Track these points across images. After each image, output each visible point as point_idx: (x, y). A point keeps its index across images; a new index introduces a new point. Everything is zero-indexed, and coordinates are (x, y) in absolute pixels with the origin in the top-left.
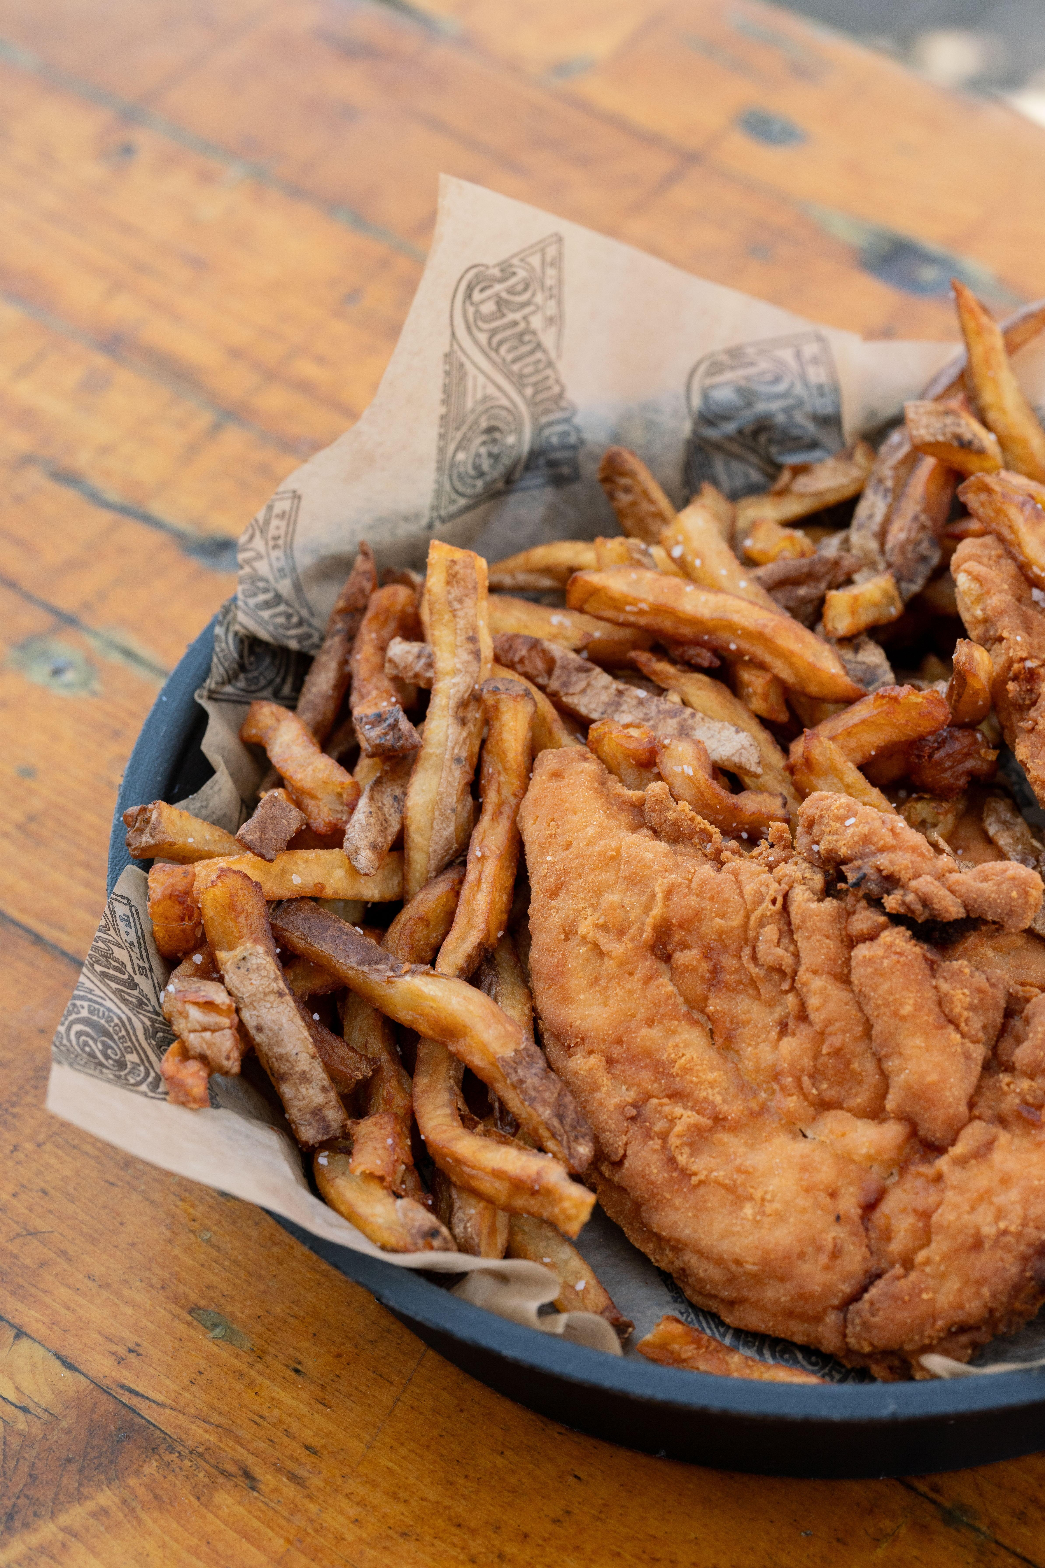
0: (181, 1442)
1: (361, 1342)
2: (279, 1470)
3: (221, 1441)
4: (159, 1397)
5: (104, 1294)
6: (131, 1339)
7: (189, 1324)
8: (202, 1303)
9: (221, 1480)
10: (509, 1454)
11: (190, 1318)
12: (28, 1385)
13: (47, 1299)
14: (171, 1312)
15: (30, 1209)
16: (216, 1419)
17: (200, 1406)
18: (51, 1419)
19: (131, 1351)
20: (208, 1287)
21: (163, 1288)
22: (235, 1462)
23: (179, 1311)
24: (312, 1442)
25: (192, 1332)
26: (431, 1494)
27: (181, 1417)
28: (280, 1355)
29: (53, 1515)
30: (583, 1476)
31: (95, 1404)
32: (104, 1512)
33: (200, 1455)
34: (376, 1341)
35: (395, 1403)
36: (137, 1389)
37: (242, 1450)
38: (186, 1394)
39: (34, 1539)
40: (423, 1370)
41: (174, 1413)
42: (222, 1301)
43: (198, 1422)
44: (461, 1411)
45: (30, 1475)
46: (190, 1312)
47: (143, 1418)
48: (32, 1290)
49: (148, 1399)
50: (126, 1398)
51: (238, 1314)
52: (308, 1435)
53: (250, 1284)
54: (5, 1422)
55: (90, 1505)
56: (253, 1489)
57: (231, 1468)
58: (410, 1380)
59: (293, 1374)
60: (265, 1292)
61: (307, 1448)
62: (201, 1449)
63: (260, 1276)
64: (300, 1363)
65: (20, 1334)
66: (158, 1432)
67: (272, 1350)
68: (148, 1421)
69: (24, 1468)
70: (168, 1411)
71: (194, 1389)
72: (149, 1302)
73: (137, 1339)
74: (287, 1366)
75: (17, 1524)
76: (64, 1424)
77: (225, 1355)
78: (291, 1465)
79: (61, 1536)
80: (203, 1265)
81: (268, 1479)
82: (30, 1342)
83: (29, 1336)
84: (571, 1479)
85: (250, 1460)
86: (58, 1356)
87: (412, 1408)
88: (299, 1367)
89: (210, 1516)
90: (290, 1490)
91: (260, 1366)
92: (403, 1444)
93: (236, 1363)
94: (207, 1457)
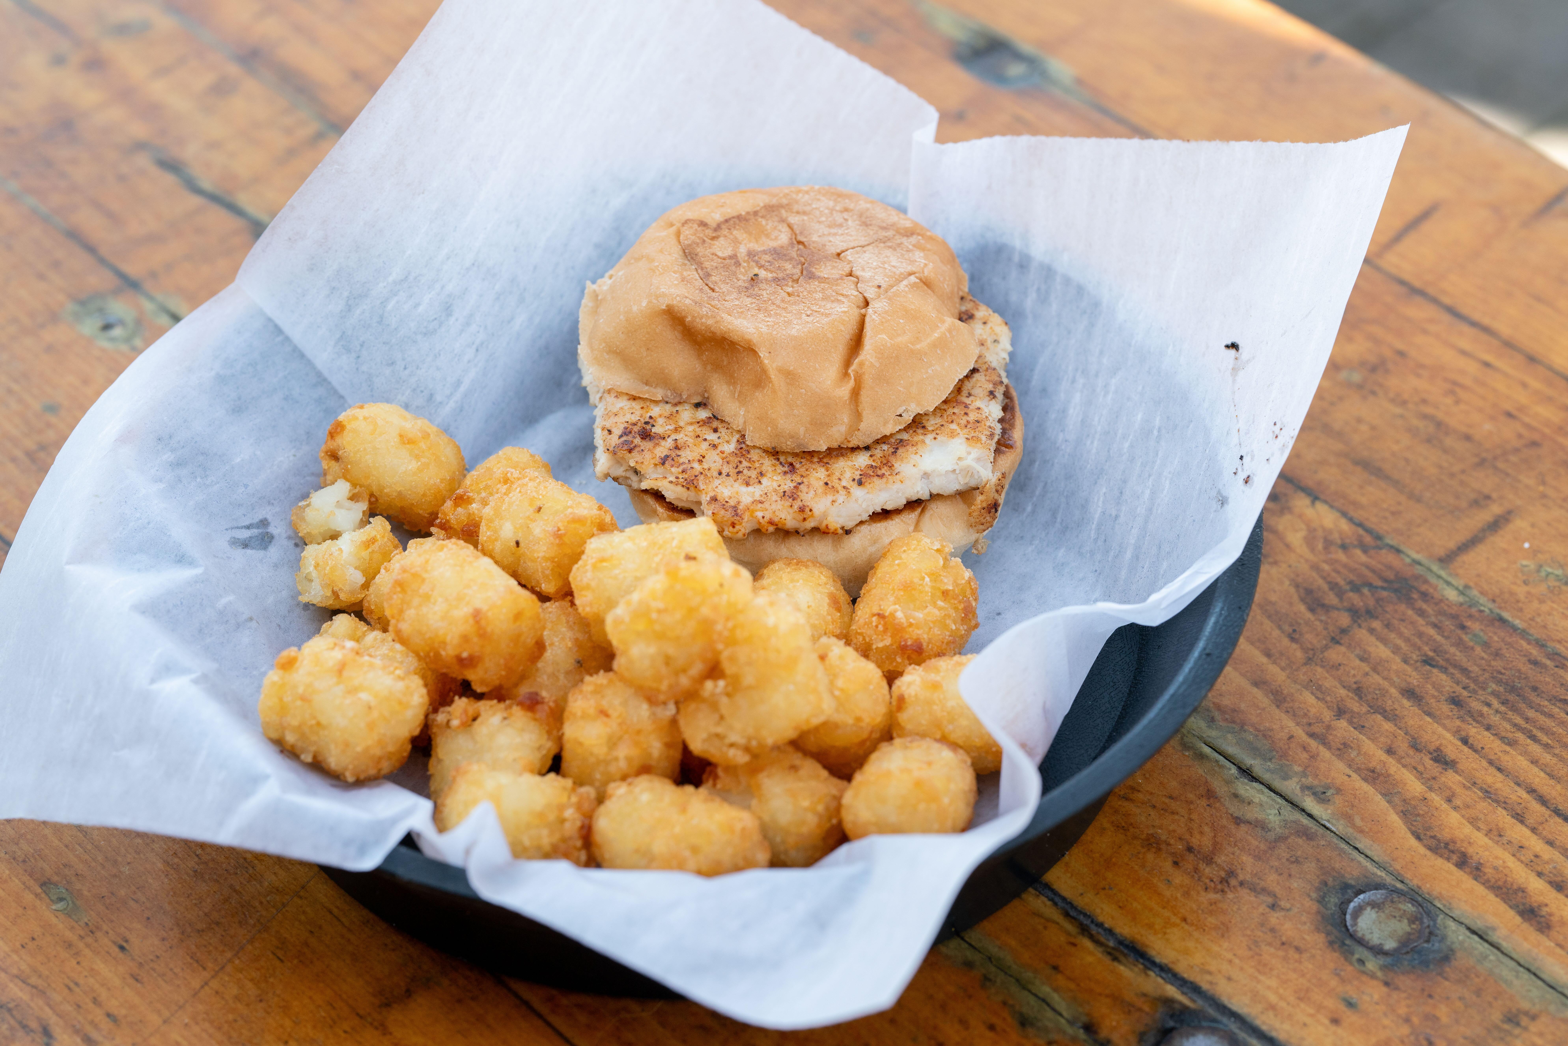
1: (189, 930)
2: (77, 1032)
3: (32, 999)
7: (37, 895)
8: (55, 878)
9: (20, 1033)
11: (39, 890)
14: (24, 883)
16: (34, 980)
17: (24, 967)
20: (65, 865)
21: (24, 861)
22: (39, 1019)
23: (32, 883)
24: (115, 1012)
25: (38, 903)
27: (3, 975)
28: (111, 932)
33: (9, 1010)
34: (203, 931)
35: (202, 987)
37: (47, 1009)
38: (15, 957)
40: (237, 962)
42: (73, 879)
43: (17, 980)
44: (261, 1001)
46: (43, 885)
51: (85, 893)
52: (113, 1005)
53: (103, 867)
57: (34, 1025)
58: (223, 968)
59: (117, 950)
60: (115, 876)
61: (108, 1015)
62: (11, 1005)
63: (116, 861)
64: (127, 941)
67: (105, 927)
71: (22, 952)
72: (7, 872)
74: (114, 943)
77: (61, 926)
78: (89, 1029)
80: (66, 846)
81: (63, 1038)
85: (53, 1020)
87: (217, 992)
88: (125, 944)
91: (89, 940)
92: (197, 1023)
93: (69, 935)
94: (15, 1013)
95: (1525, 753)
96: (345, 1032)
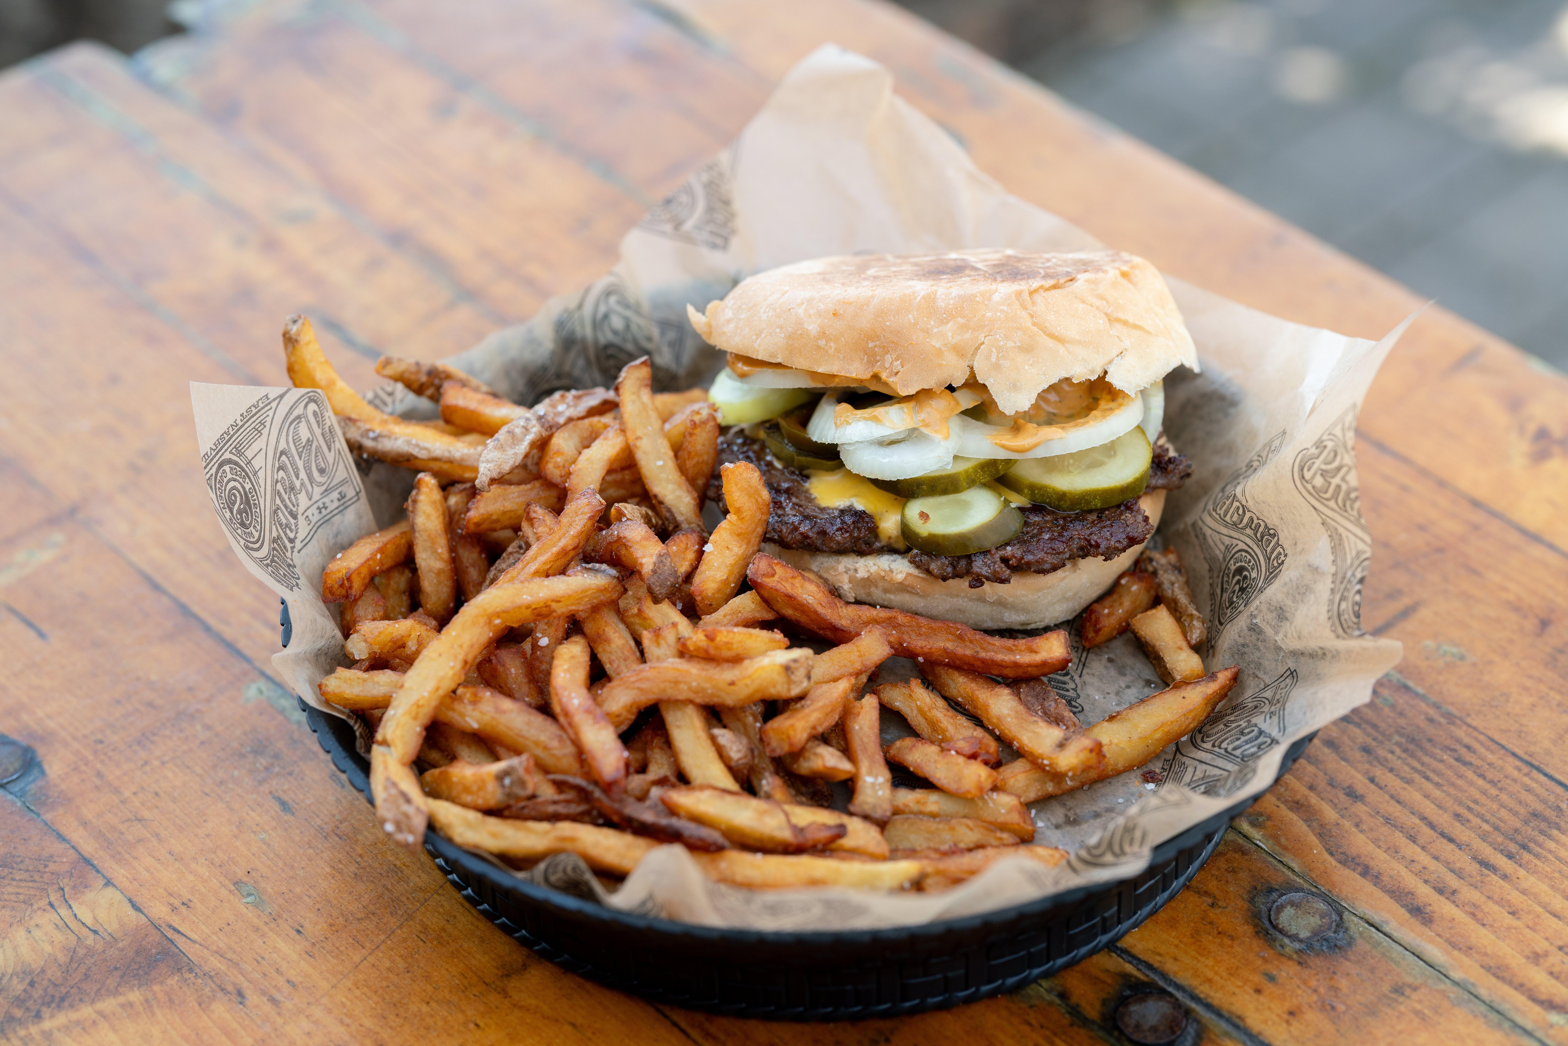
0: (200, 967)
1: (351, 918)
2: (264, 993)
3: (228, 969)
4: (194, 936)
5: (177, 865)
6: (186, 895)
7: (231, 891)
8: (245, 879)
9: (220, 994)
10: (433, 1004)
11: (233, 888)
12: (102, 915)
13: (135, 864)
14: (221, 883)
15: (143, 804)
16: (229, 955)
17: (221, 945)
18: (112, 940)
19: (183, 904)
20: (253, 869)
21: (220, 866)
22: (234, 984)
23: (226, 882)
24: (293, 979)
25: (232, 897)
26: (368, 1023)
27: (205, 951)
28: (289, 919)
29: (93, 1002)
30: (482, 1024)
31: (147, 935)
32: (131, 1005)
33: (211, 977)
34: (362, 919)
36: (180, 929)
37: (240, 976)
38: (215, 938)
39: (74, 1016)
40: (389, 942)
41: (201, 948)
42: (260, 879)
43: (216, 955)
44: (408, 972)
45: (85, 974)
46: (235, 884)
47: (178, 948)
48: (127, 856)
49: (185, 936)
50: (170, 934)
51: (269, 890)
52: (292, 974)
53: (283, 871)
54: (79, 938)
55: (121, 999)
56: (241, 1003)
57: (230, 988)
58: (378, 947)
59: (295, 933)
60: (292, 878)
61: (288, 981)
62: (212, 974)
63: (293, 867)
64: (302, 927)
65: (109, 883)
66: (185, 958)
67: (285, 916)
68: (181, 951)
69: (83, 969)
70: (197, 946)
71: (220, 934)
72: (207, 874)
73: (190, 897)
74: (292, 928)
75: (66, 1004)
76: (121, 945)
77: (250, 915)
78: (273, 992)
79: (94, 1016)
80: (254, 855)
82: (114, 889)
83: (114, 886)
84: (472, 1026)
85: (245, 985)
86: (130, 901)
87: (373, 965)
88: (300, 929)
89: (205, 1017)
90: (268, 1007)
91: (272, 925)
92: (358, 988)
93: (256, 921)
94: (215, 979)
95: (1421, 790)
96: (475, 995)
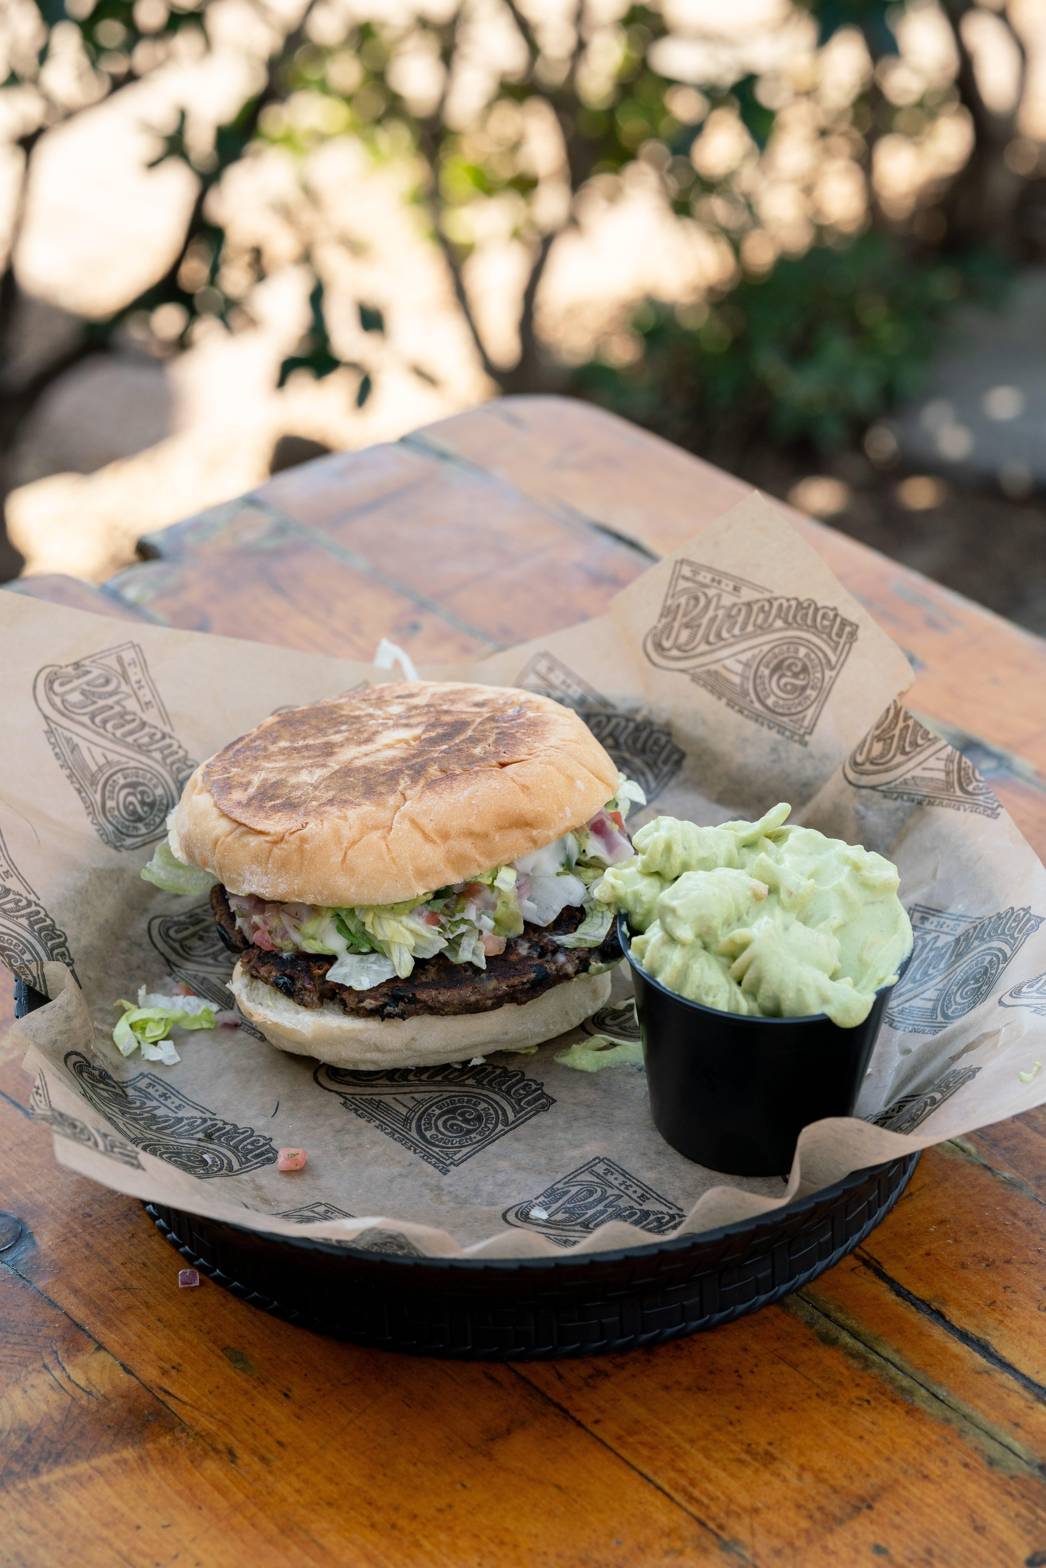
0: (191, 1427)
1: (338, 1383)
2: (254, 1453)
3: (219, 1430)
4: (184, 1398)
5: (166, 1332)
6: (177, 1361)
7: (219, 1357)
8: (233, 1345)
9: (212, 1453)
10: (420, 1465)
11: (221, 1353)
12: (94, 1376)
13: (125, 1329)
14: (209, 1348)
15: (131, 1273)
16: (220, 1416)
17: (211, 1407)
18: (106, 1401)
19: (173, 1367)
20: (240, 1336)
21: (209, 1333)
22: (225, 1444)
23: (215, 1348)
24: (283, 1440)
25: (220, 1362)
26: (356, 1481)
27: (196, 1412)
28: (277, 1384)
29: (88, 1459)
30: (468, 1485)
31: (139, 1396)
32: (125, 1461)
33: (202, 1437)
34: (348, 1384)
35: (349, 1424)
36: (171, 1391)
37: (231, 1437)
38: (205, 1400)
39: (70, 1471)
40: (375, 1407)
41: (192, 1409)
42: (247, 1346)
43: (207, 1417)
44: (395, 1434)
45: (81, 1432)
46: (223, 1350)
47: (169, 1409)
48: (117, 1322)
49: (176, 1398)
50: (161, 1396)
51: (257, 1355)
52: (281, 1435)
53: (270, 1338)
54: (73, 1399)
55: (116, 1456)
56: (232, 1462)
57: (220, 1447)
58: (364, 1411)
59: (283, 1397)
60: (279, 1344)
61: (278, 1442)
62: (204, 1433)
63: (279, 1334)
64: (290, 1390)
65: (100, 1347)
66: (177, 1419)
67: (273, 1380)
68: (172, 1412)
69: (78, 1427)
70: (188, 1407)
71: (210, 1397)
72: (196, 1340)
73: (180, 1361)
74: (280, 1391)
75: (63, 1460)
76: (114, 1405)
77: (239, 1379)
78: (263, 1451)
79: (90, 1471)
80: (241, 1323)
81: (245, 1457)
82: (106, 1353)
83: (105, 1349)
84: (459, 1487)
85: (236, 1445)
86: (122, 1365)
87: (361, 1428)
88: (288, 1393)
89: (197, 1474)
90: (257, 1466)
91: (261, 1389)
92: (346, 1449)
93: (245, 1385)
94: (206, 1438)
96: (460, 1458)
